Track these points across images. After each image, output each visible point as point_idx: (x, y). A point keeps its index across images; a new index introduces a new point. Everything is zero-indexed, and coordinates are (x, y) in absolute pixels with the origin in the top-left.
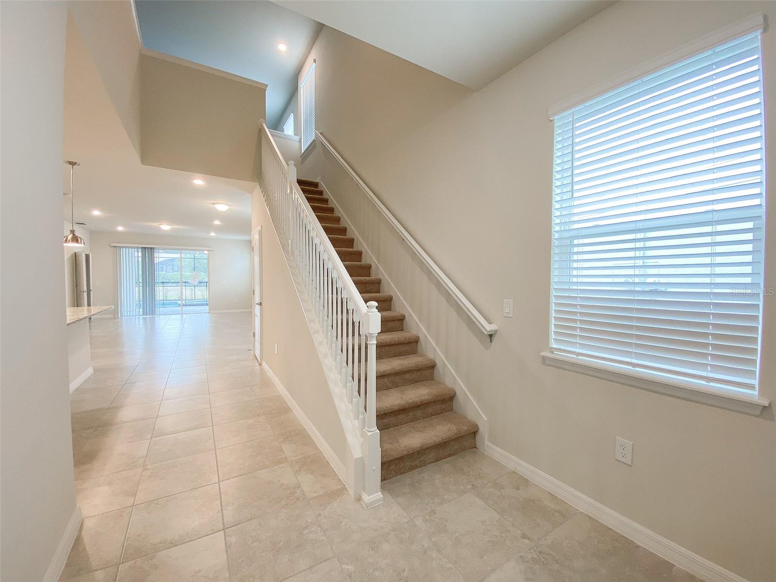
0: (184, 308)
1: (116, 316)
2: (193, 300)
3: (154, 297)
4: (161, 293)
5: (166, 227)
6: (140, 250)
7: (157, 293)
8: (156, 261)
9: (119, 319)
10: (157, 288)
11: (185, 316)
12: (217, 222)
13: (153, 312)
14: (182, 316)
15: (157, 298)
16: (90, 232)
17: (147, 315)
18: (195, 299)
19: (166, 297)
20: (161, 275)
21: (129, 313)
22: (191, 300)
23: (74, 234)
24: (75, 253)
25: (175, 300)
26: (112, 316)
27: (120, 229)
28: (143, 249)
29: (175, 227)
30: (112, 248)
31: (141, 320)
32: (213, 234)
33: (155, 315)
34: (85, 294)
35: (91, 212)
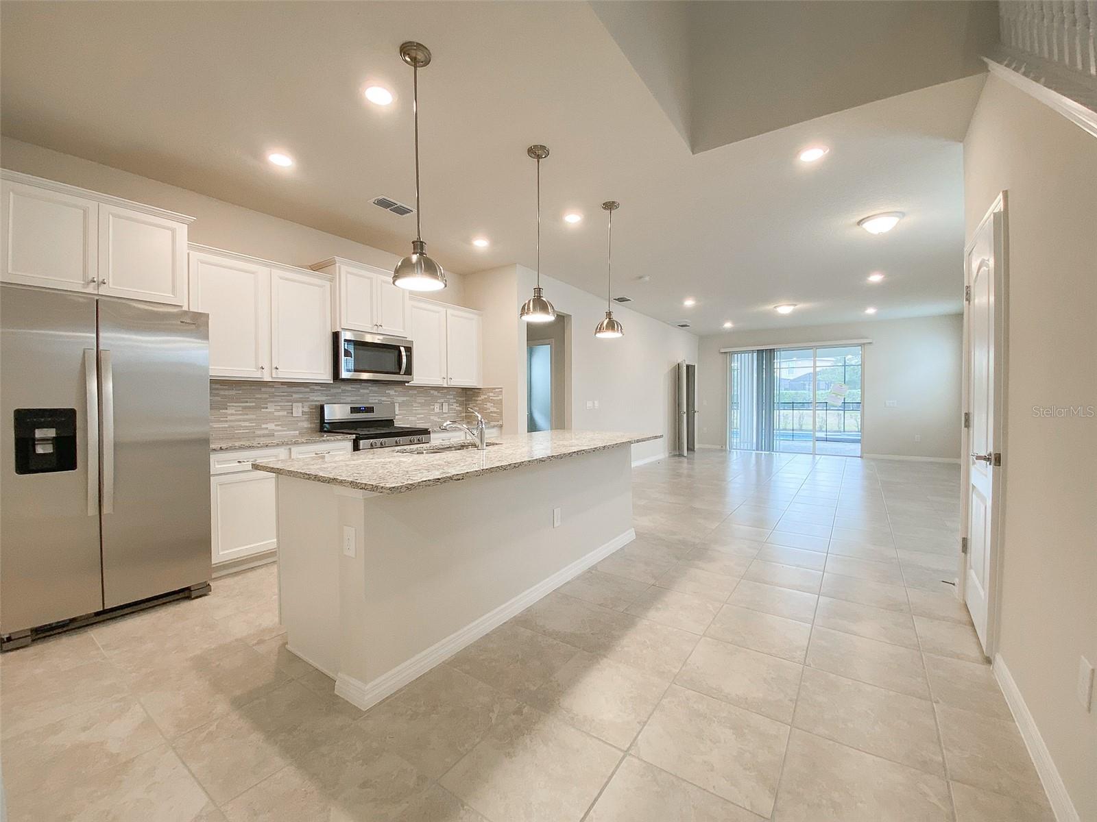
0: (819, 444)
1: (724, 448)
2: (841, 432)
3: (772, 425)
5: (785, 309)
6: (755, 354)
9: (728, 452)
11: (818, 457)
12: (876, 278)
13: (770, 448)
14: (814, 458)
16: (700, 337)
17: (762, 450)
18: (844, 432)
21: (742, 444)
22: (838, 432)
23: (610, 319)
24: (679, 364)
26: (719, 447)
27: (728, 325)
28: (760, 352)
29: (801, 306)
30: (721, 355)
31: (754, 456)
32: (871, 311)
33: (773, 451)
34: (685, 416)
35: (683, 304)
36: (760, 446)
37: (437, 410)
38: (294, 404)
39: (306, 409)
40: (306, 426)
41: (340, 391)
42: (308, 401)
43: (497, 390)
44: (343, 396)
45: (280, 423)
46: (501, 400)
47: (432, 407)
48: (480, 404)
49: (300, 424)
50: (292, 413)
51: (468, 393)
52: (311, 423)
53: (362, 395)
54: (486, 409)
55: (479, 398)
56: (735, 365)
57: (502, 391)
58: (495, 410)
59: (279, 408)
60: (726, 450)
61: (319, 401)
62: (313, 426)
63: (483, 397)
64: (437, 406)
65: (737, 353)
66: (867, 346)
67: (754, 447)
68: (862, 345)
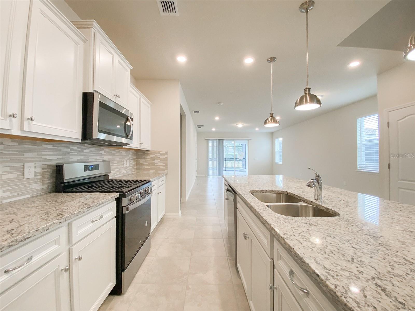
5: (240, 126)
6: (217, 141)
13: (222, 174)
26: (205, 175)
27: (214, 129)
28: (219, 140)
29: (245, 125)
30: (206, 141)
32: (257, 129)
35: (214, 118)
37: (125, 165)
38: (27, 165)
39: (39, 170)
40: (37, 188)
41: (69, 150)
42: (41, 161)
43: (163, 152)
44: (72, 155)
45: (9, 188)
46: (167, 158)
47: (123, 163)
48: (149, 160)
49: (32, 186)
50: (23, 175)
51: (138, 153)
52: (43, 184)
53: (85, 155)
54: (155, 164)
55: (148, 157)
57: (167, 153)
58: (161, 164)
59: (8, 169)
60: (207, 177)
61: (51, 160)
62: (45, 186)
63: (151, 156)
64: (125, 162)
65: (211, 140)
66: (249, 141)
67: (217, 175)
68: (248, 140)
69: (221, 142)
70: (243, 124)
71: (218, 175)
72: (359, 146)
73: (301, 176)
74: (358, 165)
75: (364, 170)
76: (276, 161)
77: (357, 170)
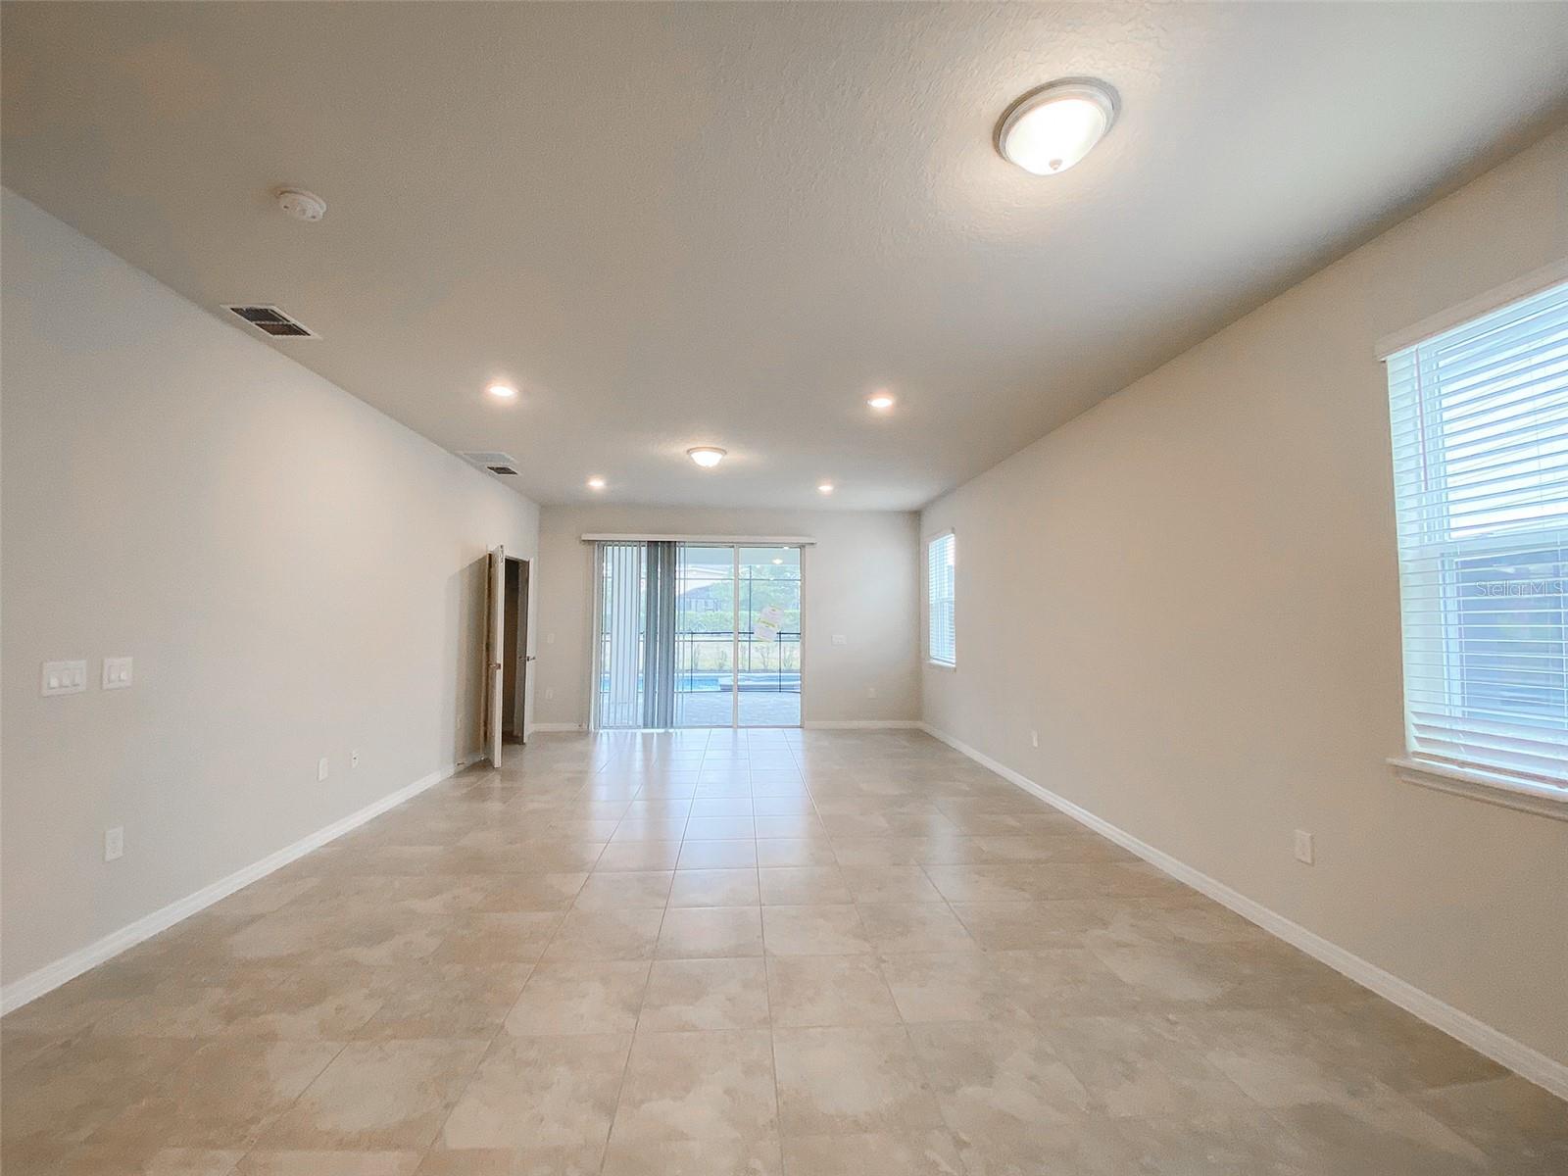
1: (585, 726)
4: (688, 656)
5: (707, 459)
6: (644, 550)
7: (679, 657)
8: (681, 588)
9: (593, 736)
10: (679, 646)
11: (741, 732)
13: (667, 721)
15: (679, 666)
16: (542, 507)
17: (653, 727)
19: (696, 665)
20: (688, 615)
24: (490, 555)
25: (711, 671)
26: (575, 727)
27: (597, 484)
28: (652, 544)
30: (583, 547)
31: (639, 739)
32: (826, 488)
33: (672, 727)
34: (499, 675)
36: (650, 719)
56: (608, 569)
60: (587, 733)
65: (613, 543)
66: (807, 548)
67: (640, 721)
68: (802, 546)
69: (662, 554)
70: (724, 452)
71: (645, 726)
72: (1411, 567)
73: (1035, 744)
74: (1411, 720)
75: (1463, 764)
76: (933, 653)
77: (1402, 763)
